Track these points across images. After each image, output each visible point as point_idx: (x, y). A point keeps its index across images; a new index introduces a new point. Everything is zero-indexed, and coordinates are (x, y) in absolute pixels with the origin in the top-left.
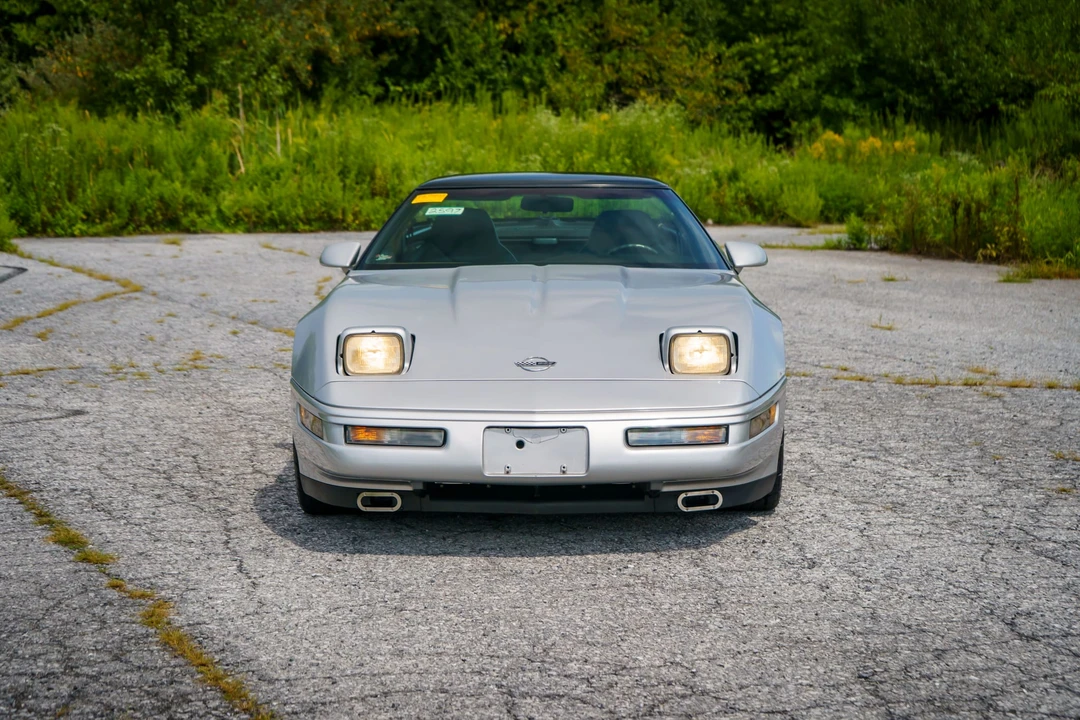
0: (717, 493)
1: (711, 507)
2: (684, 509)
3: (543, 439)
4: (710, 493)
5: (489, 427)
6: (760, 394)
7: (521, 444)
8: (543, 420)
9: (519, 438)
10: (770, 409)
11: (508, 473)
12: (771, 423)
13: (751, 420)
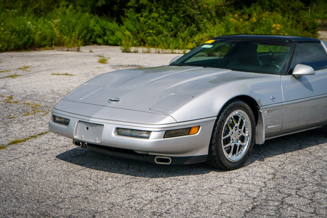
1: (167, 164)
2: (157, 162)
3: (93, 127)
4: (167, 158)
5: (80, 121)
6: (178, 122)
7: (87, 128)
8: (92, 120)
9: (88, 126)
10: (190, 128)
11: (82, 138)
12: (191, 134)
13: (166, 131)
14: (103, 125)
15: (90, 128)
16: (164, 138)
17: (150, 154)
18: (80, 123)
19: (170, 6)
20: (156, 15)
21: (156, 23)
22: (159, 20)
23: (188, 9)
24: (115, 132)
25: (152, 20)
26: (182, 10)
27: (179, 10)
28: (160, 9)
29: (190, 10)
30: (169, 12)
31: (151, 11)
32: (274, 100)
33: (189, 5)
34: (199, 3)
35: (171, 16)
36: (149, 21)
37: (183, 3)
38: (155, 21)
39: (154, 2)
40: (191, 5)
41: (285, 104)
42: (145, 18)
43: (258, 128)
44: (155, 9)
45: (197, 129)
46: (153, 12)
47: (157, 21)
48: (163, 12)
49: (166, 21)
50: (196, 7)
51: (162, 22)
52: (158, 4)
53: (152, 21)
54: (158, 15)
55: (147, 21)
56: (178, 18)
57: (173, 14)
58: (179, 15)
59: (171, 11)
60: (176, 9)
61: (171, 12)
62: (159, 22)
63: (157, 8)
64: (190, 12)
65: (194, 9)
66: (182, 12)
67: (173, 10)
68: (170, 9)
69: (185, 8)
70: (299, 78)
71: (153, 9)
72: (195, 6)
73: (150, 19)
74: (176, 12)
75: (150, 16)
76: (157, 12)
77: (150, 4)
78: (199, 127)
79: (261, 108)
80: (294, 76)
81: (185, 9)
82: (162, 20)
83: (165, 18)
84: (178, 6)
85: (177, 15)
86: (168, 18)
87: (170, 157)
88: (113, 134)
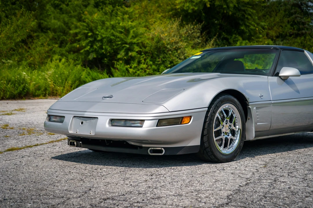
0: (163, 149)
1: (160, 154)
2: (151, 154)
3: (88, 121)
4: (160, 148)
5: (75, 117)
6: (170, 111)
7: (82, 123)
8: (87, 114)
9: (82, 121)
10: (183, 118)
11: (77, 132)
12: (183, 123)
13: (159, 120)
14: (97, 118)
15: (84, 122)
16: (157, 126)
17: (144, 146)
18: (75, 118)
19: (158, 57)
20: (145, 66)
21: (145, 73)
22: (148, 71)
23: (175, 59)
24: (109, 123)
25: (140, 70)
26: (169, 61)
27: (166, 61)
28: (148, 60)
29: (176, 60)
30: (156, 62)
31: (139, 63)
32: (262, 97)
33: (176, 56)
34: (185, 54)
35: (158, 67)
36: (138, 72)
37: (170, 54)
38: (143, 72)
39: (143, 55)
40: (177, 56)
41: (273, 102)
42: (134, 69)
43: (247, 124)
44: (143, 61)
45: (189, 119)
46: (141, 63)
47: (145, 71)
48: (151, 63)
49: (154, 72)
50: (183, 57)
51: (150, 72)
52: (146, 56)
53: (141, 72)
54: (147, 66)
55: (136, 72)
56: (166, 68)
57: (160, 64)
58: (166, 66)
59: (158, 61)
60: (163, 59)
61: (159, 63)
62: (147, 72)
63: (145, 60)
64: (177, 62)
65: (180, 59)
66: (169, 63)
67: (160, 60)
68: (158, 60)
69: (172, 58)
70: (285, 79)
71: (141, 61)
72: (181, 57)
73: (138, 70)
74: (164, 62)
75: (139, 67)
76: (145, 63)
77: (139, 56)
78: (191, 117)
79: (250, 104)
80: (280, 77)
81: (172, 60)
82: (151, 70)
83: (154, 68)
84: (165, 57)
85: (164, 66)
86: (156, 69)
87: (163, 148)
88: (107, 125)
